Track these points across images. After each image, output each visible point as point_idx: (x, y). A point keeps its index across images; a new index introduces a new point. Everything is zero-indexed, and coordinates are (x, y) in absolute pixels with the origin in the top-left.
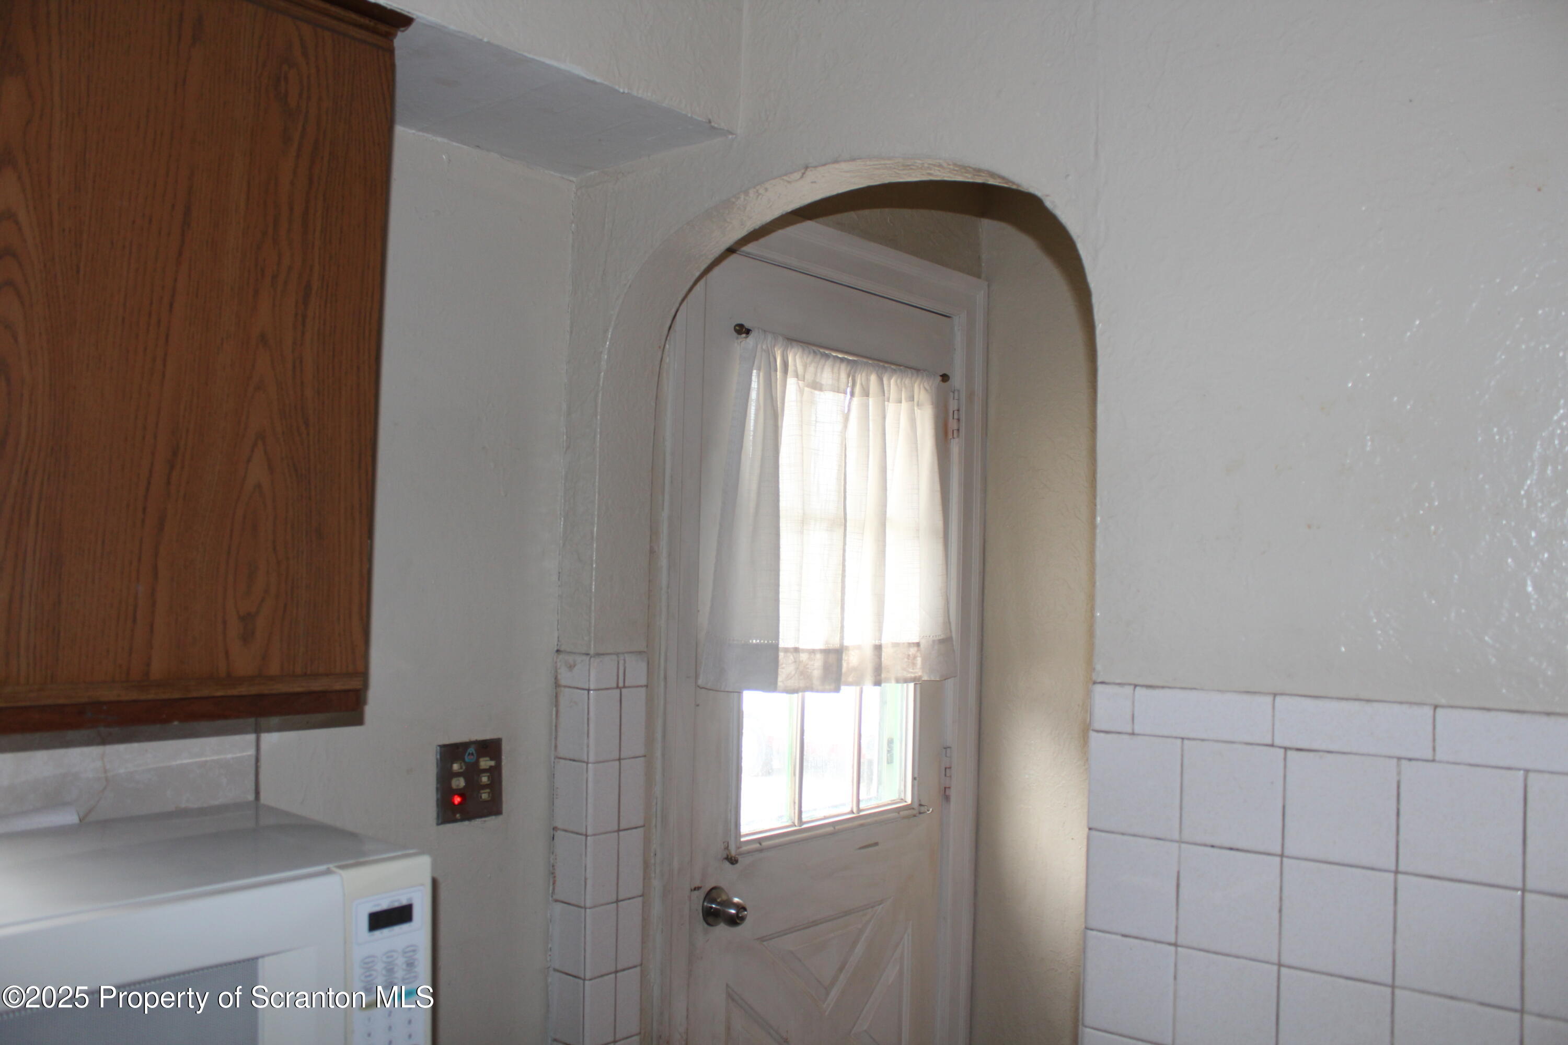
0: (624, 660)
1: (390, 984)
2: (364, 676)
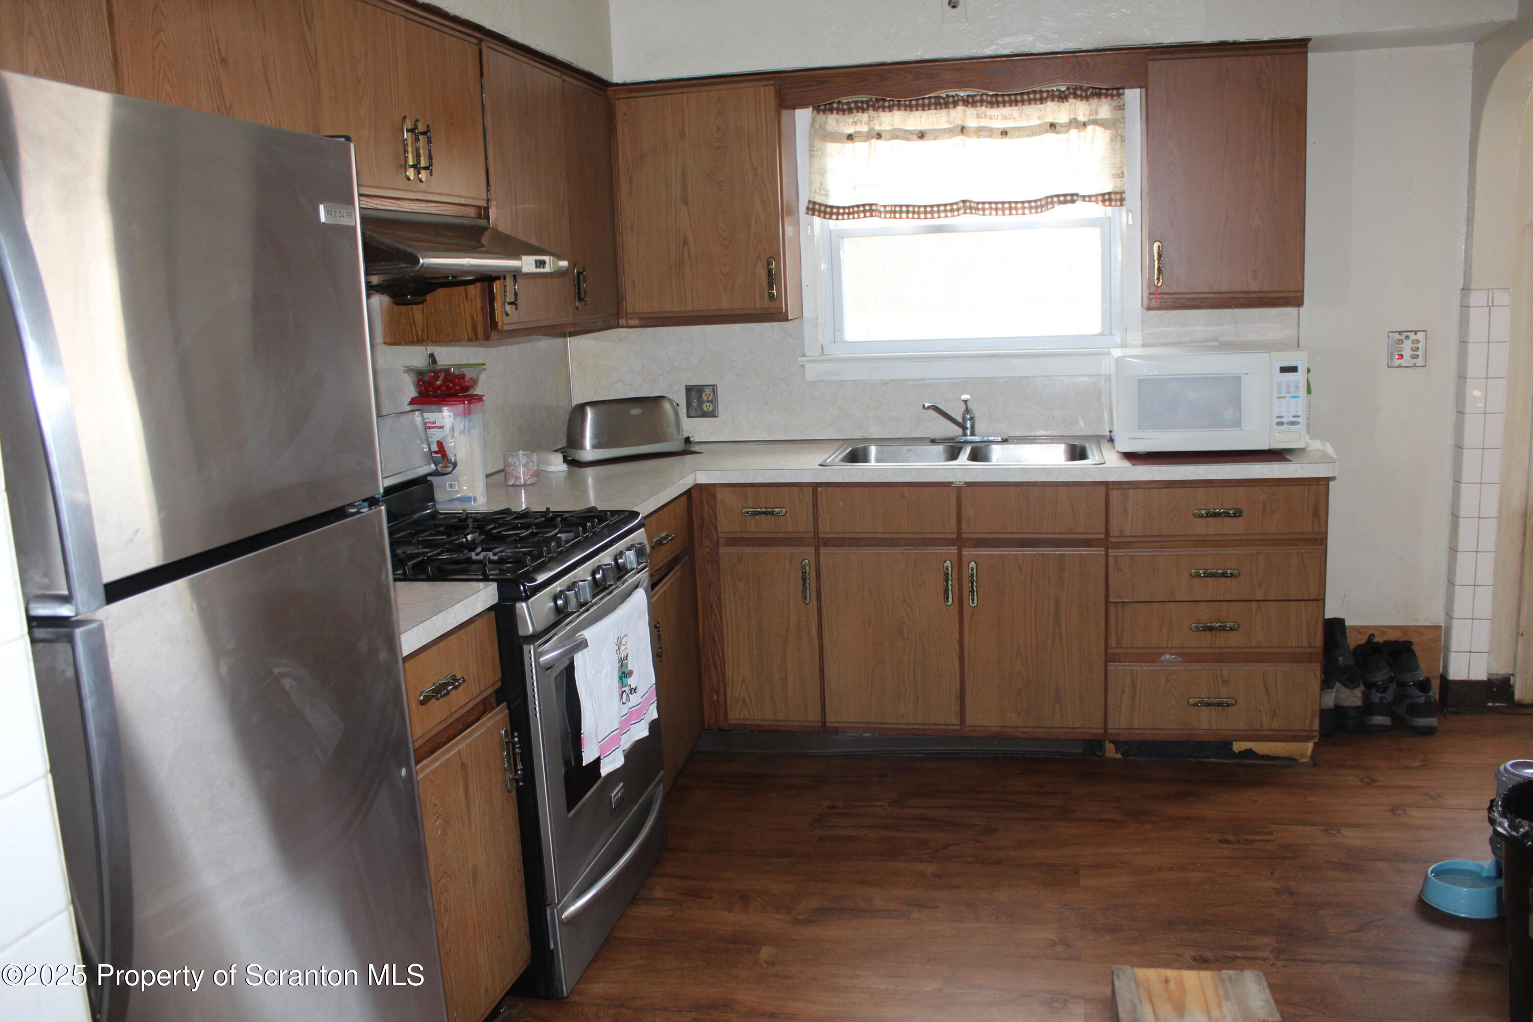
0: (1493, 294)
1: (1288, 392)
2: (1302, 292)
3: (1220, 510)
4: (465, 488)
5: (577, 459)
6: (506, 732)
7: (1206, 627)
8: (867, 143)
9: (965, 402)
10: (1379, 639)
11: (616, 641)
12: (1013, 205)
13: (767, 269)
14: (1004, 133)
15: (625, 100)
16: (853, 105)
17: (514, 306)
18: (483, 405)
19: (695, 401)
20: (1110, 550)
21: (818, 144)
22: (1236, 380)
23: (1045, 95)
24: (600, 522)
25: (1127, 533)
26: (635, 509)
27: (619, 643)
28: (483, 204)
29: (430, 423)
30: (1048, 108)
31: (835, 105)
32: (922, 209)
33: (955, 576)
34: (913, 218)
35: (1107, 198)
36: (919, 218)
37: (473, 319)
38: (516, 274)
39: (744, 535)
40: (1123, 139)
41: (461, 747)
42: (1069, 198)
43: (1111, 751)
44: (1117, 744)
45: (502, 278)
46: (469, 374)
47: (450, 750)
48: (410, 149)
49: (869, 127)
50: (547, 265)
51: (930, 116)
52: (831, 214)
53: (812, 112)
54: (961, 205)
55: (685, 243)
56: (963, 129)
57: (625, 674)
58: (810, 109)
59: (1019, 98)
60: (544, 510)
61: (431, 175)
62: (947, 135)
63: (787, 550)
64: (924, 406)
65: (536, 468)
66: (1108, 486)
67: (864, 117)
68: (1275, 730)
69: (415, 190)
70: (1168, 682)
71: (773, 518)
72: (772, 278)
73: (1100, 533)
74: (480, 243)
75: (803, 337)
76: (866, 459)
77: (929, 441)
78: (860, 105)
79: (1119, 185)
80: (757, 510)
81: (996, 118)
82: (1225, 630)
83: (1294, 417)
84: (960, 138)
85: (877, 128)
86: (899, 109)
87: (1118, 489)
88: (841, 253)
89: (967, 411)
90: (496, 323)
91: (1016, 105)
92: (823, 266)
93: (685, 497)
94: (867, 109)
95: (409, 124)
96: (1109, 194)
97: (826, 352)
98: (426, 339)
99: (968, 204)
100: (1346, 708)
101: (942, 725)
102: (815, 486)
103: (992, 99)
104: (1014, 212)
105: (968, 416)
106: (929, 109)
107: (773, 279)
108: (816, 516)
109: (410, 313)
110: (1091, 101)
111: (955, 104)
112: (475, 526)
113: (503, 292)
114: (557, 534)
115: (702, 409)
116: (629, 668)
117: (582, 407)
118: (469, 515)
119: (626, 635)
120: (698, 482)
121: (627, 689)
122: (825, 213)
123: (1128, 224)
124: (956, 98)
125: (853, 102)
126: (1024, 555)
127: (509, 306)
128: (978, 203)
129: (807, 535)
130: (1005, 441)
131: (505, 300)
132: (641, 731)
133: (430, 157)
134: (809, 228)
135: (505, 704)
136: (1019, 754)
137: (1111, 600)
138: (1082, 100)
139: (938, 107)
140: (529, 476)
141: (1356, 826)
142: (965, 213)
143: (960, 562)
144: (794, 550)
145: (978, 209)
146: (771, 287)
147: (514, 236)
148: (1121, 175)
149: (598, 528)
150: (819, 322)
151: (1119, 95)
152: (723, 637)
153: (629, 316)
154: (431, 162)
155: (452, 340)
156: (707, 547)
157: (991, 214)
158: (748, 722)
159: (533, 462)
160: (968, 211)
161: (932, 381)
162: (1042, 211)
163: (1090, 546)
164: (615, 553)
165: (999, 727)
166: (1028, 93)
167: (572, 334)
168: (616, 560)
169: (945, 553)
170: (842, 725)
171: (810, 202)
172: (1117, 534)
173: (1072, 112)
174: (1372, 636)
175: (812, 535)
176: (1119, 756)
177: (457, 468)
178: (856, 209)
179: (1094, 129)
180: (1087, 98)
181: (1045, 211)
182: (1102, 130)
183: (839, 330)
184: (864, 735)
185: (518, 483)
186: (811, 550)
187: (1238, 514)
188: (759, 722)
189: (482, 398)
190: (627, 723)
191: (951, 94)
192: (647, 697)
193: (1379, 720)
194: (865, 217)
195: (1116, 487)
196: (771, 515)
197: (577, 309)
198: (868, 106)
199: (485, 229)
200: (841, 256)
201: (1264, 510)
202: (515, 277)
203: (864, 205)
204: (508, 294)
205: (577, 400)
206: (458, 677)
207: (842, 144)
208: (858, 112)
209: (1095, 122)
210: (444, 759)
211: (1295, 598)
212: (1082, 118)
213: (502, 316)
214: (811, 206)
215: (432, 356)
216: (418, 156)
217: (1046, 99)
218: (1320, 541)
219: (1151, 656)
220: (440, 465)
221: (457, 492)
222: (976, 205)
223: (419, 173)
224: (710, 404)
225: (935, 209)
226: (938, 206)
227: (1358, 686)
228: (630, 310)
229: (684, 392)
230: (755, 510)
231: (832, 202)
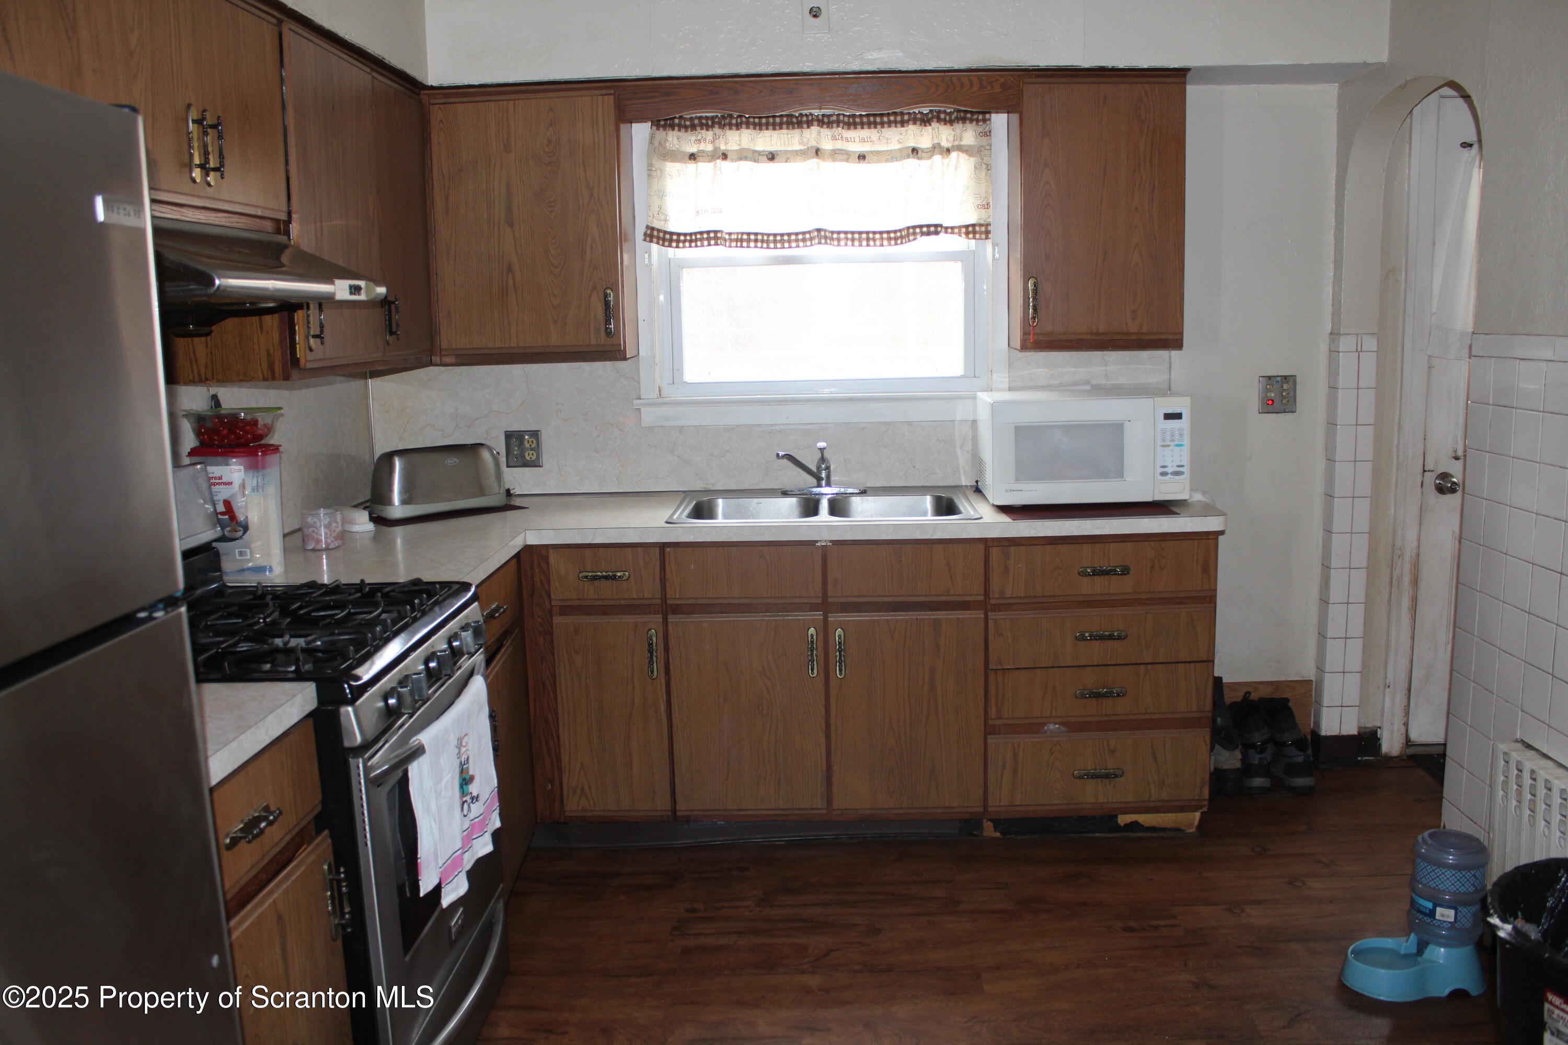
0: (1362, 339)
1: (1172, 441)
2: (1182, 334)
3: (1107, 568)
4: (258, 556)
5: (384, 515)
6: (330, 867)
7: (1092, 693)
8: (712, 164)
9: (822, 450)
10: (1254, 696)
11: (456, 744)
12: (871, 235)
13: (603, 301)
14: (862, 157)
15: (441, 106)
16: (696, 122)
17: (318, 340)
18: (281, 458)
19: (516, 448)
20: (989, 613)
21: (657, 163)
22: (1117, 429)
23: (906, 117)
24: (430, 597)
25: (1008, 595)
26: (465, 580)
27: (460, 746)
28: (283, 216)
29: (215, 478)
30: (909, 132)
31: (677, 121)
32: (771, 238)
33: (820, 644)
34: (762, 247)
35: (970, 230)
36: (768, 248)
37: (269, 354)
38: (323, 302)
39: (583, 603)
40: (989, 168)
41: (275, 895)
42: (932, 229)
43: (989, 831)
44: (997, 823)
45: (305, 306)
46: (263, 419)
47: (261, 903)
48: (196, 144)
49: (714, 145)
50: (363, 292)
51: (782, 136)
52: (671, 241)
53: (651, 128)
54: (816, 233)
55: (510, 270)
56: (817, 152)
57: (466, 780)
58: (649, 124)
59: (878, 119)
60: (358, 582)
61: (222, 178)
62: (799, 157)
63: (630, 619)
64: (778, 455)
65: (340, 529)
66: (987, 543)
67: (709, 135)
68: (1164, 801)
69: (202, 195)
70: (1052, 754)
71: (614, 582)
72: (610, 311)
73: (978, 595)
74: (280, 261)
75: (639, 378)
76: (711, 515)
77: (780, 493)
78: (704, 121)
79: (984, 216)
80: (597, 574)
81: (853, 140)
82: (1112, 696)
83: (1179, 466)
84: (815, 161)
85: (723, 147)
86: (748, 128)
87: (997, 546)
88: (681, 285)
89: (823, 459)
90: (298, 360)
91: (875, 128)
92: (662, 298)
93: (515, 561)
94: (712, 127)
95: (193, 114)
96: (974, 225)
97: (664, 394)
98: (210, 377)
99: (823, 233)
100: (1225, 770)
101: (807, 809)
102: (663, 546)
103: (849, 120)
104: (872, 243)
105: (823, 466)
106: (781, 128)
107: (610, 313)
108: (663, 580)
109: (191, 346)
110: (956, 125)
111: (809, 124)
112: (277, 604)
113: (306, 322)
114: (380, 615)
115: (524, 457)
116: (471, 773)
117: (389, 457)
118: (265, 589)
119: (466, 735)
120: (529, 543)
121: (468, 798)
122: (664, 240)
123: (994, 259)
124: (810, 118)
125: (696, 117)
126: (897, 620)
127: (313, 339)
128: (833, 233)
129: (654, 602)
130: (863, 492)
131: (309, 332)
132: (484, 846)
133: (221, 156)
134: (646, 256)
135: (326, 832)
136: (889, 837)
137: (991, 667)
138: (945, 124)
139: (791, 127)
140: (333, 539)
141: (1259, 903)
142: (820, 243)
143: (825, 629)
144: (639, 619)
145: (832, 239)
146: (608, 322)
147: (318, 255)
148: (987, 206)
149: (427, 605)
150: (657, 361)
151: (985, 121)
152: (557, 718)
153: (443, 353)
154: (223, 162)
155: (244, 378)
156: (539, 617)
157: (846, 245)
158: (588, 814)
159: (336, 522)
160: (823, 241)
161: (782, 427)
162: (902, 243)
163: (968, 609)
164: (448, 635)
165: (870, 809)
166: (888, 115)
167: (375, 374)
168: (450, 643)
169: (809, 619)
170: (694, 813)
171: (647, 227)
172: (997, 596)
173: (935, 137)
174: (1248, 693)
175: (659, 601)
176: (998, 834)
177: (249, 532)
178: (699, 236)
179: (958, 155)
180: (951, 122)
181: (906, 242)
182: (966, 157)
183: (678, 370)
184: (719, 823)
185: (319, 547)
186: (659, 618)
187: (1125, 571)
188: (601, 813)
189: (278, 449)
190: (468, 839)
191: (804, 112)
192: (489, 803)
193: (1258, 782)
194: (709, 245)
195: (996, 544)
196: (612, 579)
197: (388, 343)
198: (713, 123)
199: (285, 247)
200: (681, 288)
201: (1152, 567)
202: (320, 305)
203: (708, 232)
204: (311, 325)
205: (381, 448)
206: (272, 808)
207: (683, 165)
208: (702, 129)
209: (960, 148)
210: (256, 914)
211: (1184, 660)
212: (945, 144)
213: (305, 351)
214: (649, 232)
215: (215, 398)
216: (206, 154)
217: (908, 122)
218: (1208, 599)
219: (1034, 728)
220: (228, 529)
221: (248, 561)
222: (830, 234)
223: (208, 175)
224: (533, 452)
225: (786, 238)
226: (789, 235)
227: (1237, 747)
228: (444, 345)
229: (503, 438)
230: (594, 574)
231: (672, 228)
